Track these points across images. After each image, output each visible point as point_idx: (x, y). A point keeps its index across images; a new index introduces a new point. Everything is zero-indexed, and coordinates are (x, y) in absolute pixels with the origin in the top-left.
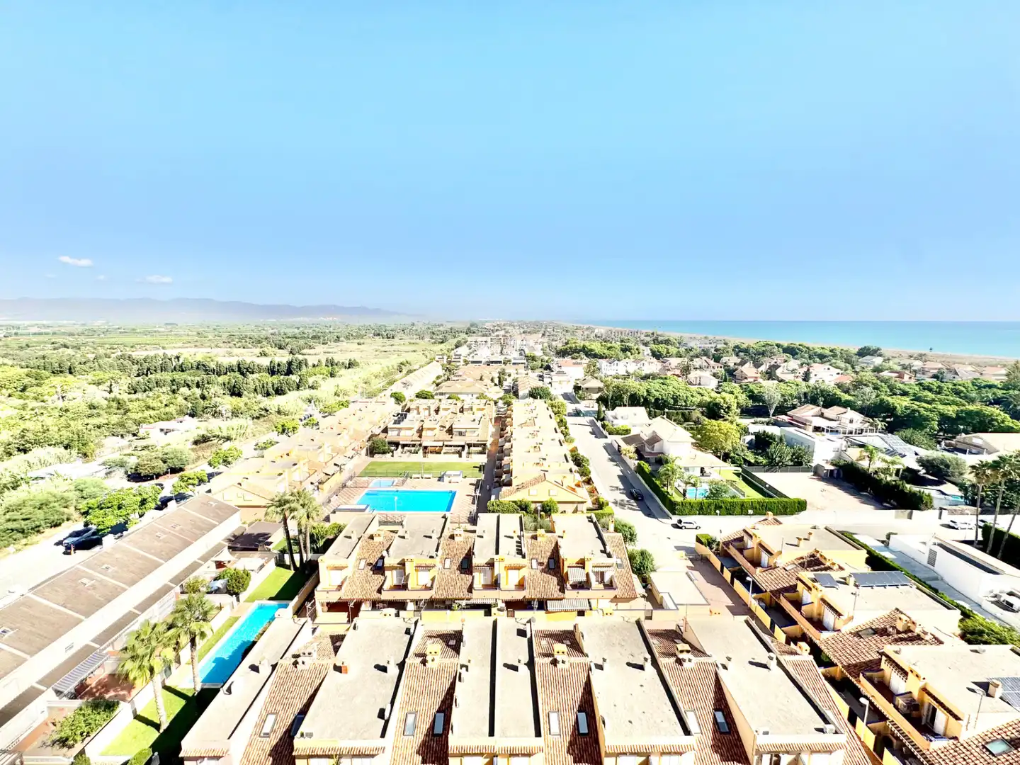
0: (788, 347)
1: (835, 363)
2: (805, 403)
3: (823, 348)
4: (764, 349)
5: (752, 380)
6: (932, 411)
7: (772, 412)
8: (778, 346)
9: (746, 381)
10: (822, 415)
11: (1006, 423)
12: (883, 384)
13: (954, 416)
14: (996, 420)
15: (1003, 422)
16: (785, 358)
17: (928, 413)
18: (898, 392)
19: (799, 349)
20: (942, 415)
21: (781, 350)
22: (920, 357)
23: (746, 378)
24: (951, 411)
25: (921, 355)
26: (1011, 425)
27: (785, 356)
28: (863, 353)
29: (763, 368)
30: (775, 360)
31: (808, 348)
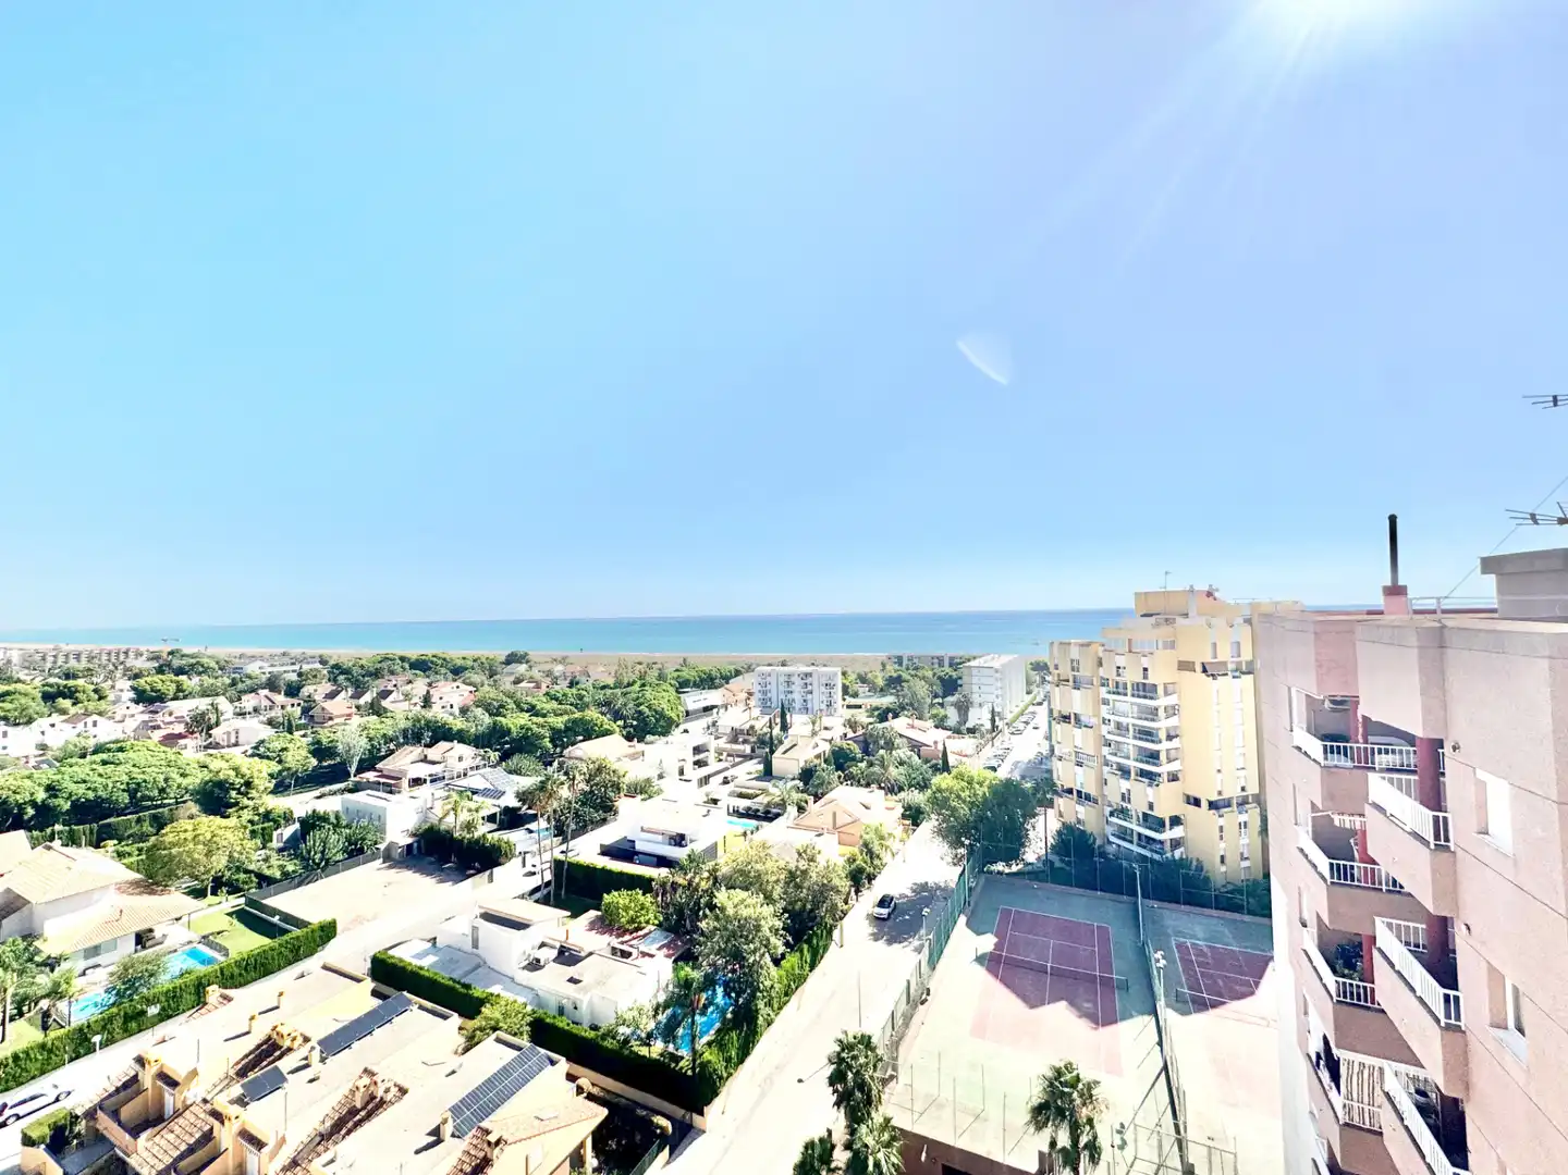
0: (417, 660)
1: (469, 678)
2: (403, 745)
3: (464, 658)
4: (379, 666)
5: (342, 720)
6: (543, 726)
7: (353, 770)
8: (403, 659)
9: (330, 723)
10: (425, 760)
11: (605, 726)
12: (509, 701)
13: (563, 727)
14: (596, 725)
15: (602, 726)
16: (411, 677)
17: (540, 730)
18: (525, 707)
19: (432, 662)
20: (552, 729)
21: (407, 666)
22: (563, 660)
23: (331, 719)
24: (559, 722)
25: (564, 658)
26: (608, 727)
27: (409, 674)
28: (512, 659)
29: (367, 698)
30: (394, 682)
31: (444, 659)
